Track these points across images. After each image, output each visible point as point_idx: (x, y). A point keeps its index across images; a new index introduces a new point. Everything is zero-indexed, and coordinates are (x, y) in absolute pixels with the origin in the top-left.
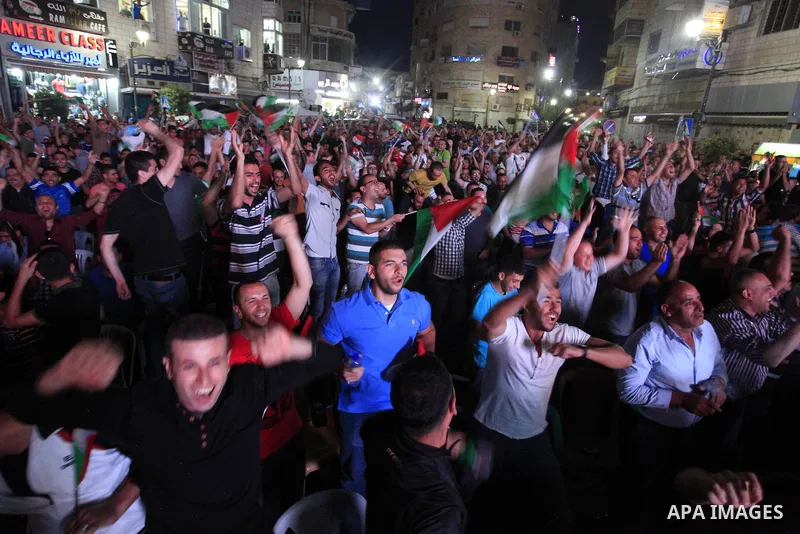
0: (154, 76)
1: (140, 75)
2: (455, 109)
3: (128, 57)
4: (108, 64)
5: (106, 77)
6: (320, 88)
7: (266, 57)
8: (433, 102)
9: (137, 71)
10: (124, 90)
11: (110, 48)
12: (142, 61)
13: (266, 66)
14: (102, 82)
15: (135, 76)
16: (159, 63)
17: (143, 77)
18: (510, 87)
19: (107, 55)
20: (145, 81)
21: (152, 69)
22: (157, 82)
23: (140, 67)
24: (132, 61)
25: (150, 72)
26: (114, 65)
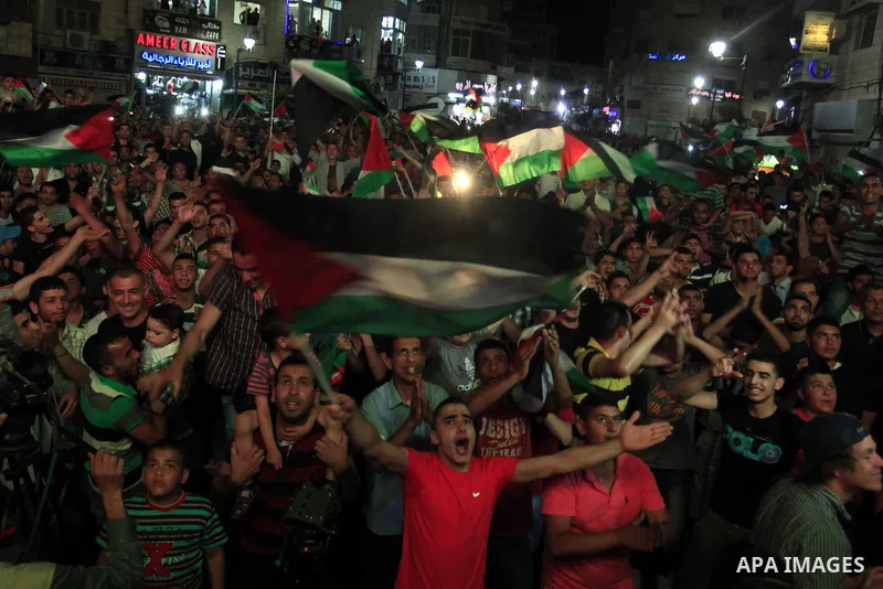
0: (256, 78)
1: (244, 78)
2: (650, 122)
3: (235, 61)
4: (216, 67)
5: (212, 79)
6: (459, 92)
7: (381, 58)
8: (622, 113)
9: (241, 73)
10: (226, 92)
11: (221, 53)
12: (246, 65)
13: (380, 67)
14: (208, 83)
15: (238, 78)
16: (263, 66)
17: (246, 79)
18: (728, 95)
19: (217, 60)
20: (247, 83)
21: (256, 72)
22: (258, 84)
23: (244, 70)
24: (237, 65)
25: (253, 75)
26: (222, 69)
